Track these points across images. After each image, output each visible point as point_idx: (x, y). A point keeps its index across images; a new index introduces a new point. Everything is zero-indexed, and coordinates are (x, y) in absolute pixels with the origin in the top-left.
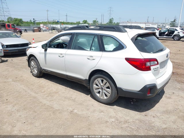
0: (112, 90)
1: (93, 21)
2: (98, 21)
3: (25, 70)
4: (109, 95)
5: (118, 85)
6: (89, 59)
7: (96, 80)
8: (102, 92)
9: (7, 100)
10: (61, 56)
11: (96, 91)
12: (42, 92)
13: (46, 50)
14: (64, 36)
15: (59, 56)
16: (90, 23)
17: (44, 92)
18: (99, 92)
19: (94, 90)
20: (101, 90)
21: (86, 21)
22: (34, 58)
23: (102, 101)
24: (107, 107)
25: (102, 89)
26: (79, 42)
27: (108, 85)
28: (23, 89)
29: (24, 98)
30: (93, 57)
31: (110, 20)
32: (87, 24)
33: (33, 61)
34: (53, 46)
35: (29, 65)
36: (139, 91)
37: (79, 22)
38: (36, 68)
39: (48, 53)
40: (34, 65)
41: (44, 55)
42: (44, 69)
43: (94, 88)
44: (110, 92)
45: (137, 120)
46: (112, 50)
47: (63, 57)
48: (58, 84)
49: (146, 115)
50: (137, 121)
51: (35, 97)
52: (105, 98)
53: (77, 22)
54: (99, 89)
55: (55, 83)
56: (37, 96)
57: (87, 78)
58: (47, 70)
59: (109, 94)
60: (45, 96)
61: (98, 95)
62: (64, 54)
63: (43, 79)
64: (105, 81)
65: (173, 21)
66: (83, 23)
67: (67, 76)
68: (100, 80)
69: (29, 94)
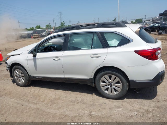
0: (123, 84)
1: (46, 26)
2: (51, 26)
3: (5, 81)
4: (119, 90)
5: (130, 78)
6: (92, 57)
7: (103, 77)
8: (111, 88)
9: (6, 120)
10: (56, 59)
11: (103, 89)
12: (41, 102)
13: (35, 56)
14: (54, 38)
15: (55, 60)
16: (43, 28)
17: (44, 101)
18: (107, 89)
19: (102, 87)
20: (109, 86)
21: (39, 26)
22: (20, 67)
23: (113, 97)
24: (119, 102)
25: (111, 85)
26: (75, 42)
27: (117, 79)
28: (18, 103)
29: (26, 113)
30: (97, 55)
31: (62, 23)
32: (41, 28)
33: (18, 70)
34: (40, 50)
35: (12, 76)
36: (152, 80)
37: (33, 28)
38: (22, 77)
39: (38, 59)
40: (19, 75)
41: (32, 62)
42: (33, 77)
43: (101, 86)
44: (121, 87)
45: (154, 107)
46: (117, 45)
47: (59, 59)
48: (53, 90)
49: (158, 101)
50: (156, 108)
51: (38, 109)
52: (115, 93)
53: (31, 28)
54: (107, 85)
55: (49, 89)
56: (39, 107)
57: (92, 77)
58: (38, 77)
59: (120, 88)
60: (49, 105)
61: (107, 92)
62: (60, 56)
63: (32, 87)
64: (113, 77)
65: (114, 20)
66: (37, 28)
67: (66, 79)
68: (107, 76)
69: (29, 107)
